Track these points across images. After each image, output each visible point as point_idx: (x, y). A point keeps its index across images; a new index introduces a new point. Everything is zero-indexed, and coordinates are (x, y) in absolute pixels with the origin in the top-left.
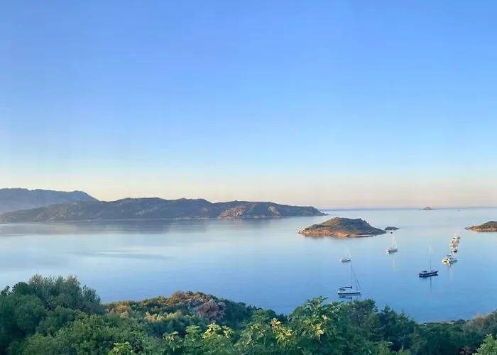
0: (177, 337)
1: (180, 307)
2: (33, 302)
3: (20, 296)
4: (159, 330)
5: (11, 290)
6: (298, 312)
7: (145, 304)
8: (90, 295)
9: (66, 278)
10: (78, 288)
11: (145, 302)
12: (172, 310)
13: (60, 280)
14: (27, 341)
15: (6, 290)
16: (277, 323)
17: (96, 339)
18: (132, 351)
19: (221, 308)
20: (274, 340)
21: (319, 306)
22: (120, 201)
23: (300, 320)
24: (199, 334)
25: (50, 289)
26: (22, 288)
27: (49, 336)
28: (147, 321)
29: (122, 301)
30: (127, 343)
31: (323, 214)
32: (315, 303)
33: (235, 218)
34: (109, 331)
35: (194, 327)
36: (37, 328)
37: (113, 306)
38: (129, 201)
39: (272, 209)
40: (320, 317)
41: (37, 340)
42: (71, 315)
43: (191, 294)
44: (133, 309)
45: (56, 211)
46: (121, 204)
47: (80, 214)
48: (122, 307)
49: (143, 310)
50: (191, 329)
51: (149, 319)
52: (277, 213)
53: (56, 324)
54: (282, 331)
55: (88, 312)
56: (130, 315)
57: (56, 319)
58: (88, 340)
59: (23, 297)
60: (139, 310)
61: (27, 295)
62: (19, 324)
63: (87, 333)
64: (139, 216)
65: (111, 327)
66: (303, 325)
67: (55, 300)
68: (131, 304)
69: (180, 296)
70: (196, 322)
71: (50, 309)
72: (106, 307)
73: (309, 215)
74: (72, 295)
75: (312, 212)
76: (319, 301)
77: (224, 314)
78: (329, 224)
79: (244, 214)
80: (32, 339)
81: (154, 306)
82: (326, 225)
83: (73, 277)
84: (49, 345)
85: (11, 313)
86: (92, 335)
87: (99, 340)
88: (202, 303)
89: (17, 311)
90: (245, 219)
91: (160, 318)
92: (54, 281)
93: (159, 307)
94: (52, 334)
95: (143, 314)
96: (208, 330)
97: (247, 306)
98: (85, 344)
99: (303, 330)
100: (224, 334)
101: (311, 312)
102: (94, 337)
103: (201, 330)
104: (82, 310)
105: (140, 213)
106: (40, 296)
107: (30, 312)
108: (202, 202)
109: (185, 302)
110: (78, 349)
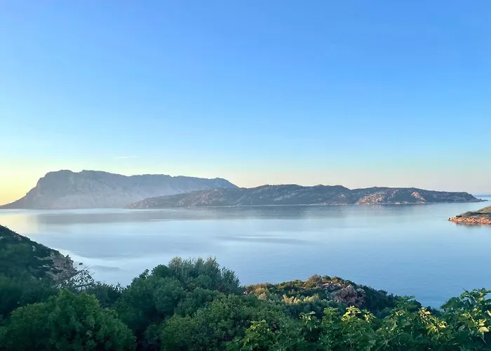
0: (314, 317)
1: (317, 291)
2: (171, 284)
3: (159, 279)
4: (295, 312)
5: (150, 273)
6: (453, 304)
7: (283, 287)
8: (229, 276)
9: (205, 260)
10: (217, 270)
11: (282, 285)
12: (309, 294)
13: (200, 262)
14: (165, 323)
15: (145, 274)
16: (426, 313)
17: (234, 318)
18: (268, 330)
19: (359, 294)
20: (424, 331)
21: (482, 299)
22: (259, 188)
23: (457, 313)
24: (338, 316)
25: (190, 270)
26: (161, 271)
27: (188, 317)
28: (284, 303)
29: (260, 284)
30: (264, 321)
31: (480, 200)
32: (477, 296)
33: (375, 204)
34: (246, 310)
35: (331, 309)
36: (175, 309)
37: (251, 288)
38: (267, 188)
39: (416, 194)
40: (483, 312)
41: (175, 321)
42: (209, 296)
43: (328, 278)
44: (271, 291)
45: (198, 196)
46: (260, 191)
47: (221, 200)
48: (260, 289)
49: (280, 293)
50: (329, 311)
51: (286, 301)
52: (422, 198)
53: (195, 305)
54: (433, 322)
55: (227, 292)
56: (268, 297)
57: (194, 300)
58: (226, 319)
59: (162, 280)
60: (277, 292)
61: (166, 278)
62: (157, 307)
63: (224, 312)
64: (277, 202)
65: (248, 306)
66: (460, 318)
67: (194, 282)
68: (269, 286)
69: (317, 279)
70: (334, 305)
71: (189, 291)
72: (244, 289)
73: (462, 201)
74: (211, 276)
75: (466, 198)
76: (481, 294)
77: (363, 301)
78: (488, 211)
79: (385, 200)
80: (170, 321)
81: (291, 289)
82: (483, 212)
83: (213, 259)
84: (187, 325)
85: (150, 296)
86: (229, 314)
87: (236, 319)
88: (339, 288)
89: (155, 294)
90: (386, 205)
91: (296, 301)
92: (193, 263)
93: (296, 289)
94: (190, 315)
95: (281, 297)
96: (347, 313)
97: (388, 295)
98: (223, 323)
99: (460, 325)
100: (364, 318)
101: (471, 306)
102: (232, 316)
103: (339, 313)
104: (221, 290)
105: (278, 199)
106: (179, 278)
107: (169, 294)
108: (340, 189)
109: (323, 287)
110: (215, 328)
